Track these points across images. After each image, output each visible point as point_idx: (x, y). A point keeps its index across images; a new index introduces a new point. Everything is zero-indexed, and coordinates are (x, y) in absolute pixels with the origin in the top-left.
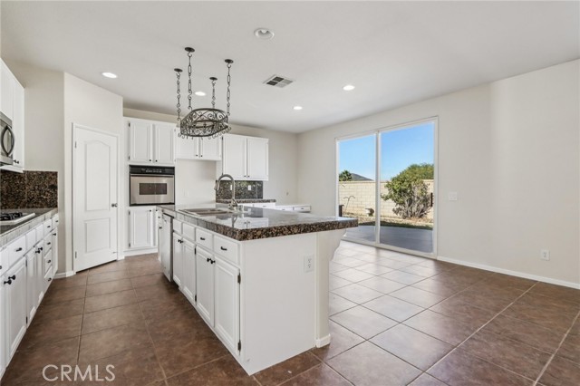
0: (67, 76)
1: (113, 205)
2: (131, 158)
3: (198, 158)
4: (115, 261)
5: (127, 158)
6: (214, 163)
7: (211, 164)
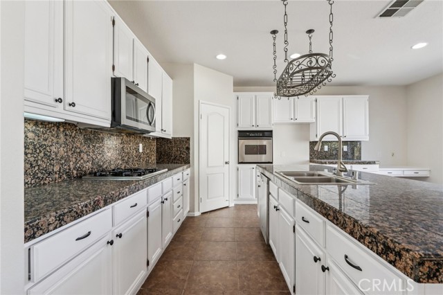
0: (196, 65)
1: (226, 163)
2: (239, 125)
3: (292, 121)
4: (228, 207)
5: (236, 125)
6: (307, 125)
7: (305, 127)
